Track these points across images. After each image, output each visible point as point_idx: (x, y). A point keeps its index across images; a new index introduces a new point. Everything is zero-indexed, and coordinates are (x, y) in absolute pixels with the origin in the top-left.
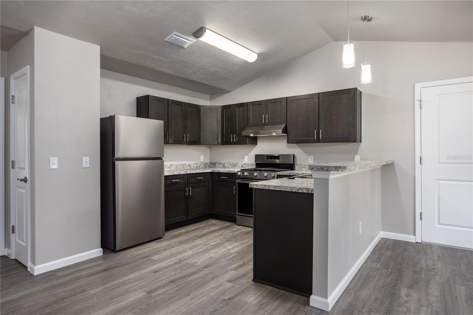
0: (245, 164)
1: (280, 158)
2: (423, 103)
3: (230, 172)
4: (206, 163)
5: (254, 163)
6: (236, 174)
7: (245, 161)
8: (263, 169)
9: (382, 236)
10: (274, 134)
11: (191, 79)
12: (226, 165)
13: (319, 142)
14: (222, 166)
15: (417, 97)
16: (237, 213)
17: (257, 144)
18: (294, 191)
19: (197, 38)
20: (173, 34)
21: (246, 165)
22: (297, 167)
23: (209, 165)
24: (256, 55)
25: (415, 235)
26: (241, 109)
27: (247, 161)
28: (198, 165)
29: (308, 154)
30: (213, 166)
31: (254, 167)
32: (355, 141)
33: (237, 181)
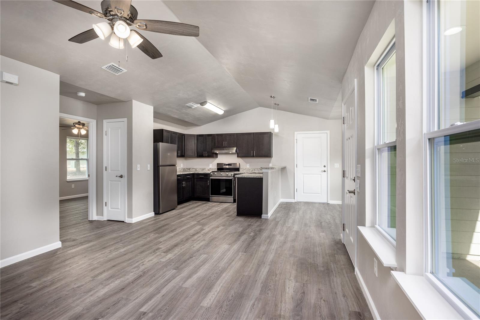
0: (210, 169)
1: (232, 165)
2: (298, 141)
3: (205, 173)
4: (184, 169)
5: (216, 168)
6: (209, 174)
7: (210, 167)
8: (225, 171)
9: (281, 201)
10: (231, 152)
11: (185, 120)
12: (197, 169)
13: (253, 157)
14: (195, 170)
15: (295, 138)
16: (210, 196)
17: (217, 157)
18: (255, 177)
19: (202, 106)
20: (191, 103)
22: (241, 170)
24: (223, 112)
25: (294, 199)
26: (210, 137)
27: (212, 167)
28: (180, 170)
29: (247, 163)
30: (188, 170)
31: (216, 170)
32: (270, 157)
33: (210, 178)
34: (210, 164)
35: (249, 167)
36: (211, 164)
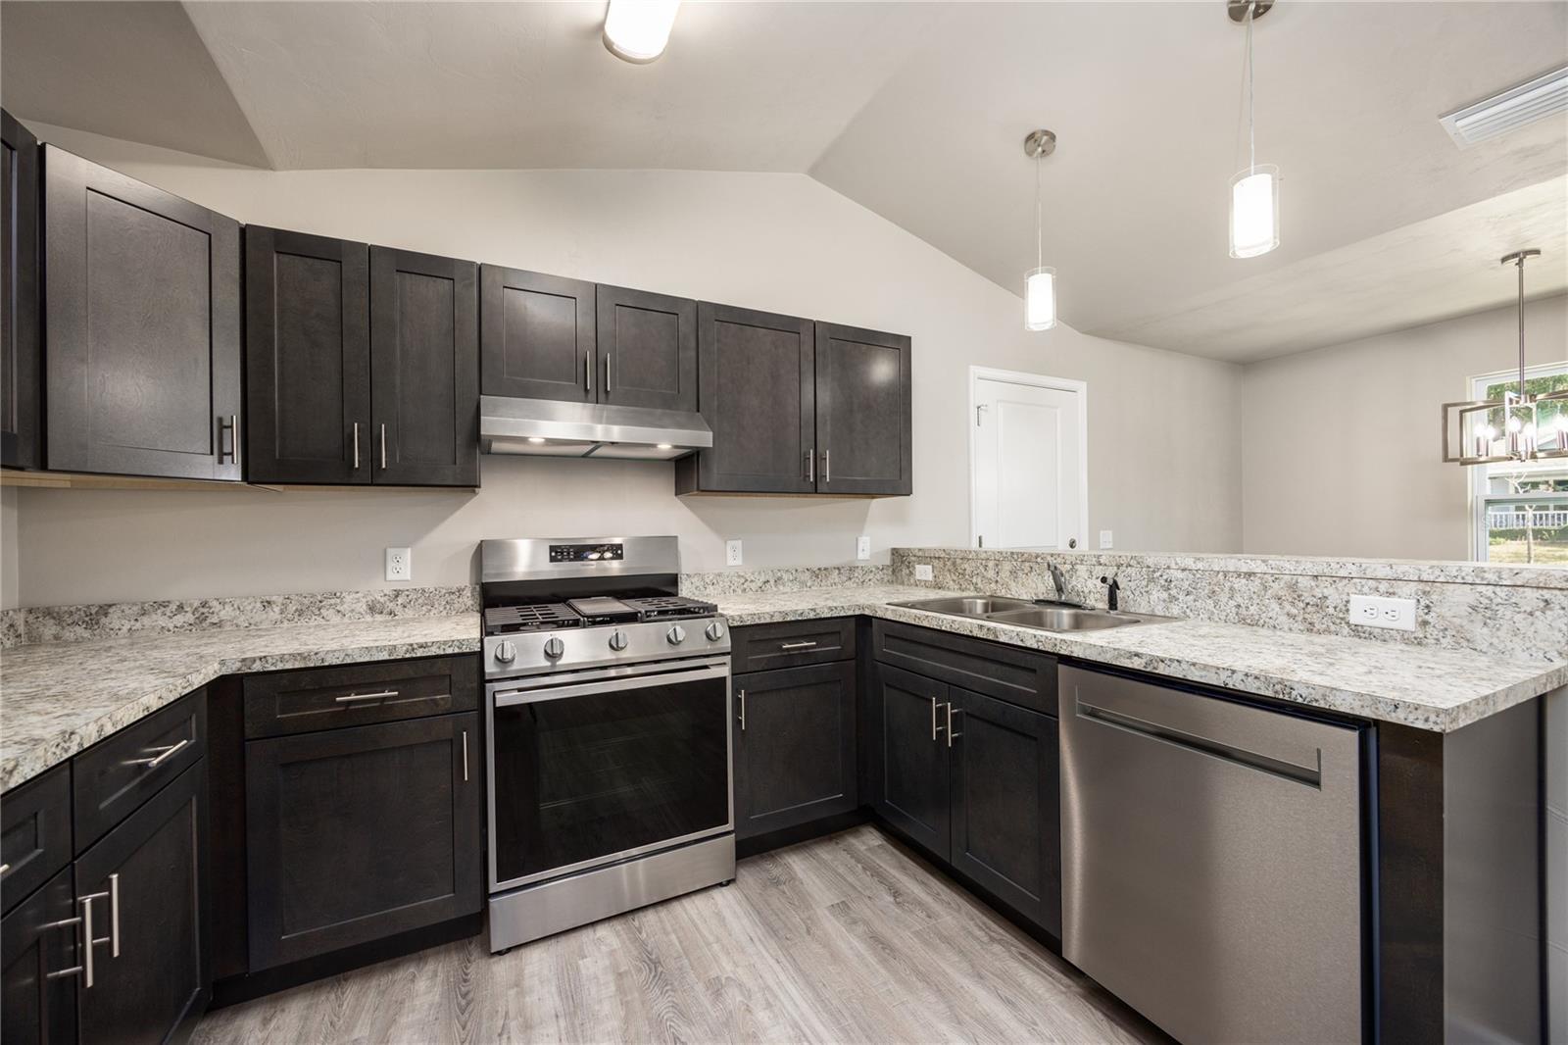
0: (397, 594)
2: (981, 414)
3: (419, 653)
7: (391, 576)
16: (497, 886)
21: (400, 600)
22: (684, 586)
23: (22, 629)
27: (409, 578)
29: (723, 531)
34: (391, 552)
35: (739, 562)
36: (409, 550)
